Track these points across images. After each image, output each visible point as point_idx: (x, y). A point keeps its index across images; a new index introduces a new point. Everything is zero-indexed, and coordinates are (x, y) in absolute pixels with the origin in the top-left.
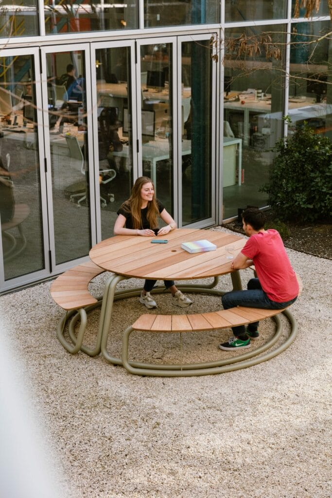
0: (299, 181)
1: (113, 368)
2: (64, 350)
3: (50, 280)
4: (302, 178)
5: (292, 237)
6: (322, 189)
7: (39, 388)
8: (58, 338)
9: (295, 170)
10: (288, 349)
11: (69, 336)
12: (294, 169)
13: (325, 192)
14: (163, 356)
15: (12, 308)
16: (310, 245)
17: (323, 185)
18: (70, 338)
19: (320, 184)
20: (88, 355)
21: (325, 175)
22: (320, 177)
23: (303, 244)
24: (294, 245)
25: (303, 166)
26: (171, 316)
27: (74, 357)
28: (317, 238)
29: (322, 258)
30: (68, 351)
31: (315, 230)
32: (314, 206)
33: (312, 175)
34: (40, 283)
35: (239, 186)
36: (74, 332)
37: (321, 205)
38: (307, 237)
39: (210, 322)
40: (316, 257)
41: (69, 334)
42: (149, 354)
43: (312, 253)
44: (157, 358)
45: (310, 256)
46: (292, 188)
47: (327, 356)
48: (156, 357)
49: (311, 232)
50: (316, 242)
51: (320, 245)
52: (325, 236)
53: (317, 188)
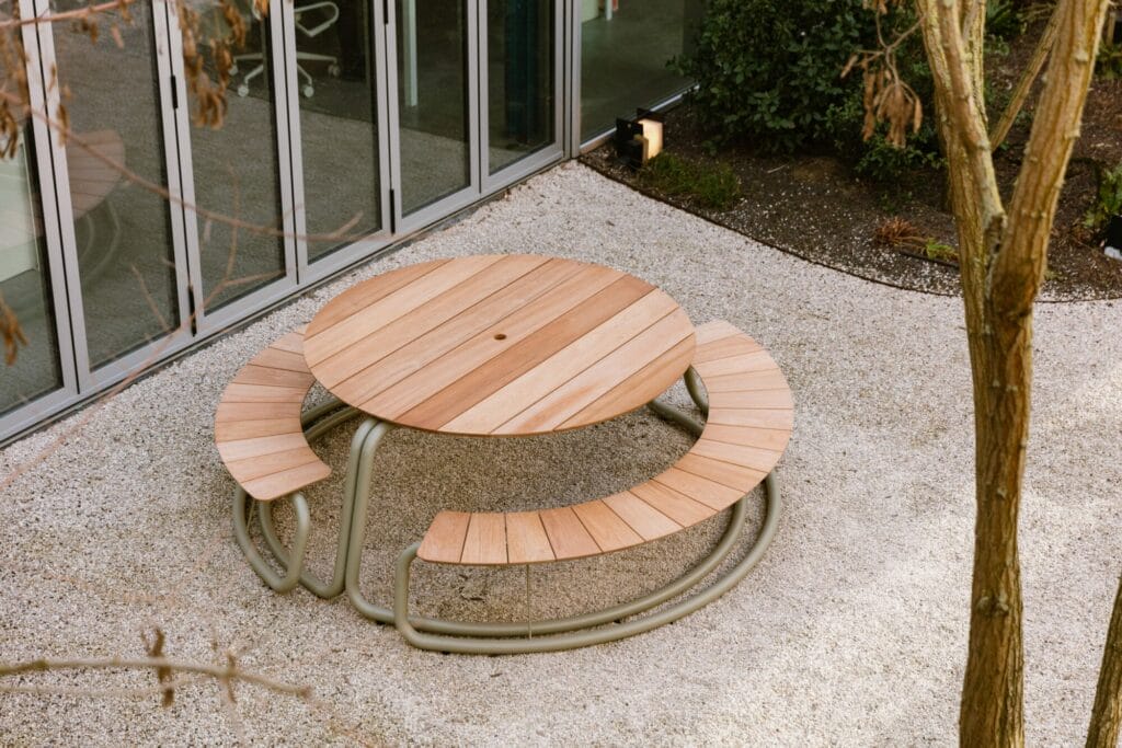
0: (759, 56)
1: (376, 630)
2: (257, 580)
3: (192, 353)
4: (768, 49)
5: (746, 197)
6: (817, 84)
7: (215, 699)
8: (237, 542)
9: (753, 31)
10: (764, 562)
11: (262, 534)
12: (749, 28)
13: (823, 92)
14: (484, 593)
15: (114, 444)
16: (789, 223)
17: (819, 74)
18: (265, 540)
19: (811, 73)
20: (314, 593)
21: (822, 48)
22: (813, 53)
23: (774, 219)
24: (751, 224)
25: (771, 21)
26: (502, 515)
27: (281, 599)
28: (803, 198)
29: (818, 266)
30: (266, 584)
31: (797, 173)
32: (796, 120)
33: (794, 48)
34: (171, 364)
35: (606, 22)
36: (273, 520)
37: (813, 119)
38: (778, 197)
39: (594, 534)
40: (806, 262)
41: (261, 529)
42: (453, 587)
43: (796, 247)
44: (473, 599)
45: (792, 258)
46: (745, 76)
47: (850, 579)
48: (470, 596)
49: (789, 180)
50: (802, 211)
51: (812, 223)
52: (821, 193)
53: (805, 81)
